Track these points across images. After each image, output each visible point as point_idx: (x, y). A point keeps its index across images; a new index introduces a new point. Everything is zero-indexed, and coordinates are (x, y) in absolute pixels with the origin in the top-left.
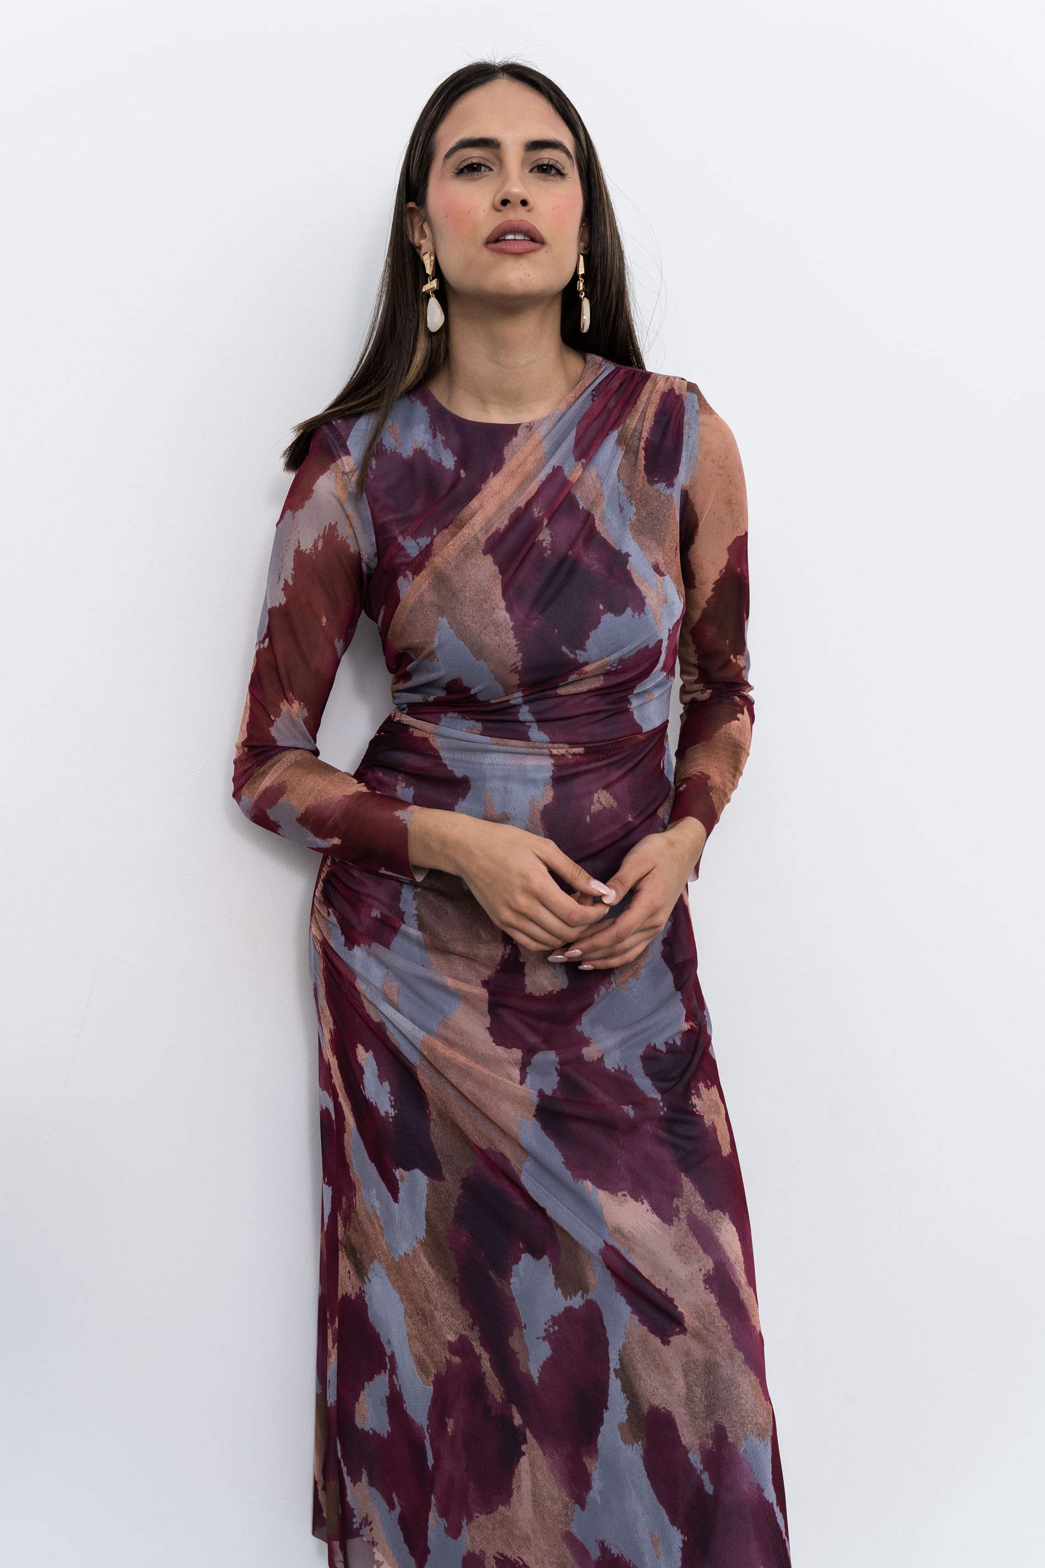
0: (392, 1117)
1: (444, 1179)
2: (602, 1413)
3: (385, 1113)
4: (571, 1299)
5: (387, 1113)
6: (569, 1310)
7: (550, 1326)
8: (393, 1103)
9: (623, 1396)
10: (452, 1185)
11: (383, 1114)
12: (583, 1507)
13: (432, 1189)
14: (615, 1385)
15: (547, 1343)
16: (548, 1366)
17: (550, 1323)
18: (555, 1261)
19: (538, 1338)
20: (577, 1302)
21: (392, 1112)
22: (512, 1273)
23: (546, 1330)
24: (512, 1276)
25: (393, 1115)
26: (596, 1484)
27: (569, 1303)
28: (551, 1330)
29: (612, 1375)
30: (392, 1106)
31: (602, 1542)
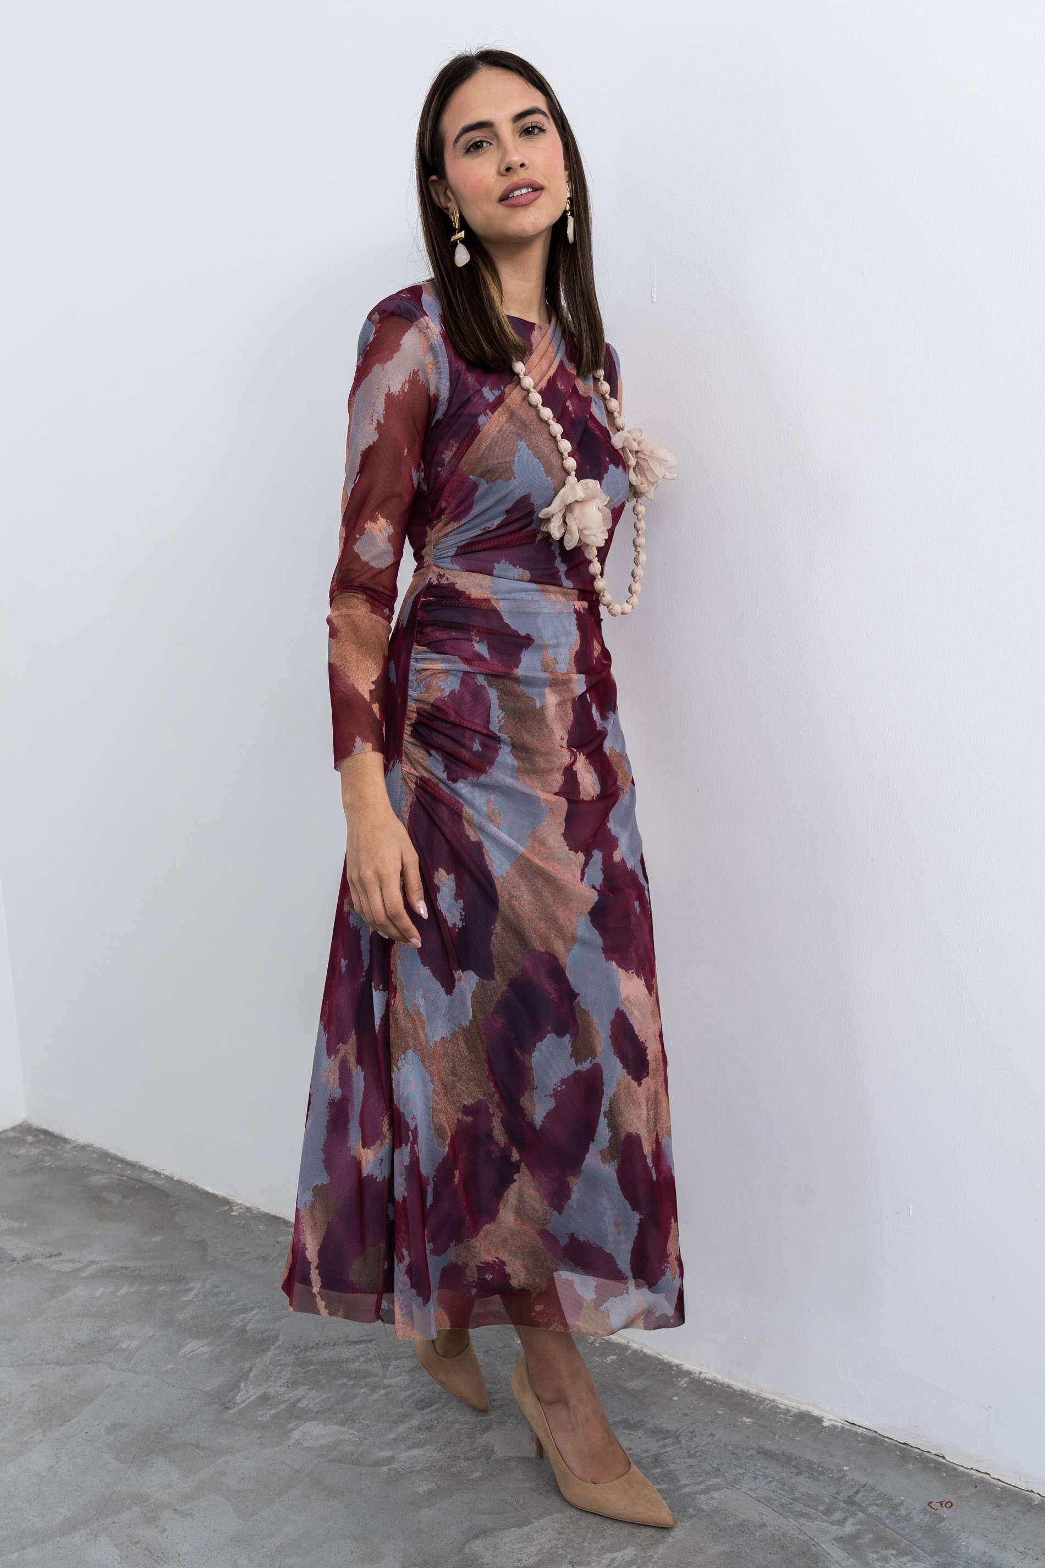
0: (458, 928)
1: (494, 979)
2: (589, 1144)
3: (453, 924)
4: (581, 1064)
5: (455, 925)
6: (577, 1073)
7: (558, 1086)
8: (463, 917)
9: (608, 1130)
10: (499, 983)
11: (450, 925)
12: (560, 1213)
13: (480, 987)
14: (603, 1123)
15: (553, 1098)
16: (550, 1115)
17: (559, 1084)
18: (575, 1037)
19: (546, 1096)
20: (586, 1066)
21: (460, 924)
22: (536, 1049)
23: (554, 1090)
24: (535, 1050)
25: (460, 926)
26: (575, 1195)
27: (579, 1068)
28: (559, 1089)
29: (602, 1115)
30: (461, 920)
31: (573, 1234)
